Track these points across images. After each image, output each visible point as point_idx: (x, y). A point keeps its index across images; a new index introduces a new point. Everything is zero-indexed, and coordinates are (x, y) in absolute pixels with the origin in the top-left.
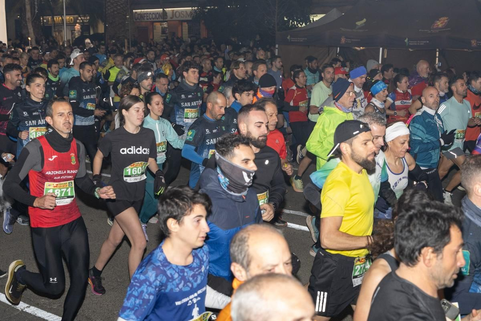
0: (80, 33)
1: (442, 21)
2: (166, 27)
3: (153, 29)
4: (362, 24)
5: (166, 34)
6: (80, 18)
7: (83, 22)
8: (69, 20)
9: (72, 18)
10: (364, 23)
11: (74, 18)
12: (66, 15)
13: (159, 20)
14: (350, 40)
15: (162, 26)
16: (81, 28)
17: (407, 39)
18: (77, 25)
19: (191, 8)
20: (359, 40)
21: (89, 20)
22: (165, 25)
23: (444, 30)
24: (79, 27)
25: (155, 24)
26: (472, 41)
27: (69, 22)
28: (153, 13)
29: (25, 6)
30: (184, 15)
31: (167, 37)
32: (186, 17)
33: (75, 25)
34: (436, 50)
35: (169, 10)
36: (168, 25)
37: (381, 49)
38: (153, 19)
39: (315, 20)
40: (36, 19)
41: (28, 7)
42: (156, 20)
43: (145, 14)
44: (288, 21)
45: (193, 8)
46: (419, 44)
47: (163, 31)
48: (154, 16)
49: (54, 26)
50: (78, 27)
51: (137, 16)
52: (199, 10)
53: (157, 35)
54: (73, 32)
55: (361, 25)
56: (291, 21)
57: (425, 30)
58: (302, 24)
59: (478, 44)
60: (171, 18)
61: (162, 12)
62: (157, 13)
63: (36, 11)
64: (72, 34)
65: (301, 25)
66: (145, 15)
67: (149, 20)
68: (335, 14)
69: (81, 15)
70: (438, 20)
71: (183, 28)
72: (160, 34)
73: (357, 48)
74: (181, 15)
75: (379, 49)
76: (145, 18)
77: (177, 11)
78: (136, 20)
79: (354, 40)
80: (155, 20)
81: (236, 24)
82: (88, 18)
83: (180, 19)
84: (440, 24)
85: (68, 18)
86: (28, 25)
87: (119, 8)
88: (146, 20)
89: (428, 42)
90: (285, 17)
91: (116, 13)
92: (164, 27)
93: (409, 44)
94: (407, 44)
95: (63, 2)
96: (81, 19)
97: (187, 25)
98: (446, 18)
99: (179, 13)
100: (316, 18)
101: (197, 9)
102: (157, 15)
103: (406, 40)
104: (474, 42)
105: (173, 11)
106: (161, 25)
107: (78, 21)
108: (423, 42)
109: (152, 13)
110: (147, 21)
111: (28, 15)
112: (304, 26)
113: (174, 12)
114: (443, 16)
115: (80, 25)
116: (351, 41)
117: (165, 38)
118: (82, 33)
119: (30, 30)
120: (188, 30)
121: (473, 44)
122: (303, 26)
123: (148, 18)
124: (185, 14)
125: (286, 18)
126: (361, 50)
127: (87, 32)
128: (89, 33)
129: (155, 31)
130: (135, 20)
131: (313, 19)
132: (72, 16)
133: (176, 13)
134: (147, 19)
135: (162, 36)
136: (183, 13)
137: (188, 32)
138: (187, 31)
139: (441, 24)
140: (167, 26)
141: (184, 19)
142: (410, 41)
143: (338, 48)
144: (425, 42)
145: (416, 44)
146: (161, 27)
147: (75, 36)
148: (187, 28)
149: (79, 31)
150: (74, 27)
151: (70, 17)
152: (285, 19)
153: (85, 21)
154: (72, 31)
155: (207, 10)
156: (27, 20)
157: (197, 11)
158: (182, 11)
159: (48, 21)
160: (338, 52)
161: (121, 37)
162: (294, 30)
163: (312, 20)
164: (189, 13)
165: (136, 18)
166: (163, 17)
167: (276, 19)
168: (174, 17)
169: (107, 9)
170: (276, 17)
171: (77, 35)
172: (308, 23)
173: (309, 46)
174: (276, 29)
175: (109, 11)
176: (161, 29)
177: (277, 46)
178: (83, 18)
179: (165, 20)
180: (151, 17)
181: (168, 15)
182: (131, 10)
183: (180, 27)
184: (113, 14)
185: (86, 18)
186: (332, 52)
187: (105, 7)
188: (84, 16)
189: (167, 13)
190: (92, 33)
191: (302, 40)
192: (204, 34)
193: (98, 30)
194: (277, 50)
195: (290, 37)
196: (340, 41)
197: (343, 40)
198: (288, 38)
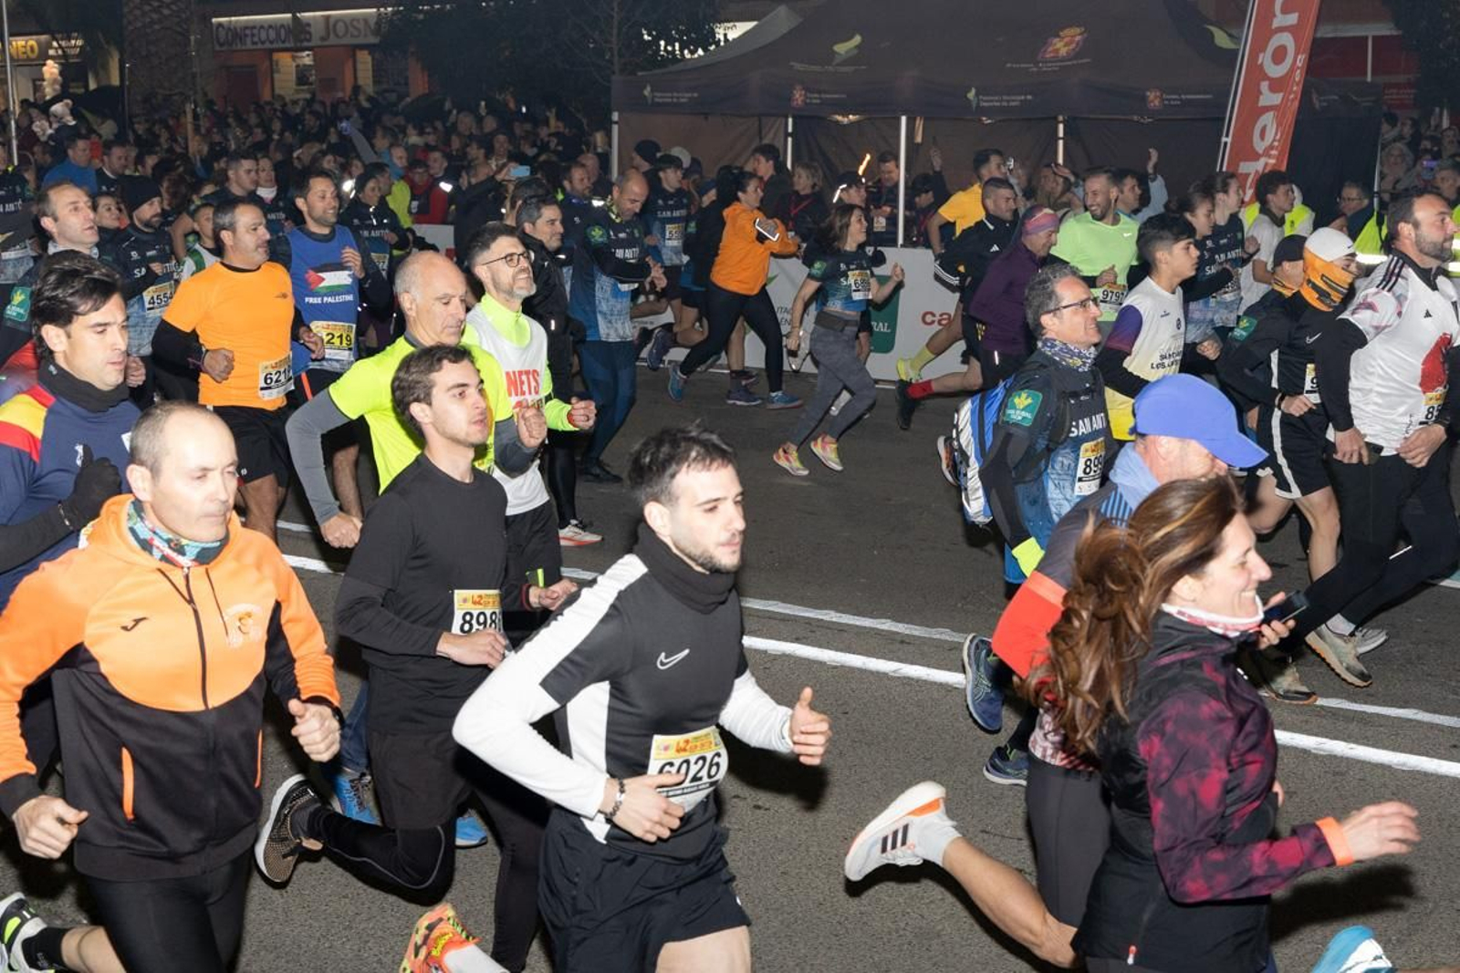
0: (58, 87)
1: (1066, 40)
2: (310, 66)
3: (273, 68)
4: (851, 49)
5: (311, 84)
6: (55, 44)
7: (65, 56)
8: (23, 50)
9: (32, 43)
10: (857, 47)
11: (39, 43)
12: (11, 35)
13: (287, 45)
14: (816, 95)
15: (298, 61)
16: (61, 73)
17: (973, 91)
18: (50, 62)
19: (375, 10)
20: (844, 96)
21: (81, 47)
22: (306, 58)
23: (1075, 62)
24: (56, 71)
25: (276, 56)
26: (1148, 93)
27: (25, 56)
28: (270, 27)
30: (360, 31)
31: (314, 95)
32: (366, 36)
33: (44, 65)
34: (1055, 118)
35: (314, 17)
36: (314, 60)
37: (904, 119)
38: (271, 42)
39: (730, 37)
42: (281, 45)
43: (246, 28)
44: (655, 42)
45: (382, 10)
46: (1005, 104)
47: (302, 77)
48: (272, 34)
50: (51, 69)
51: (222, 33)
52: (399, 16)
53: (285, 84)
54: (38, 83)
55: (847, 52)
56: (662, 43)
57: (1023, 66)
58: (696, 51)
59: (1166, 102)
60: (323, 39)
61: (290, 22)
62: (282, 26)
64: (37, 88)
65: (692, 52)
66: (248, 32)
67: (260, 46)
68: (783, 20)
69: (59, 36)
70: (1058, 36)
71: (359, 66)
72: (294, 87)
73: (839, 118)
74: (351, 29)
75: (899, 120)
76: (248, 40)
77: (339, 20)
78: (221, 45)
79: (828, 96)
80: (274, 46)
81: (507, 53)
82: (80, 43)
83: (348, 40)
84: (1063, 45)
85: (20, 43)
87: (166, 12)
88: (249, 46)
89: (1029, 97)
90: (644, 32)
91: (157, 27)
92: (305, 65)
93: (978, 104)
94: (974, 105)
96: (60, 47)
97: (369, 59)
98: (1078, 30)
99: (345, 23)
100: (734, 32)
101: (394, 13)
102: (283, 31)
103: (971, 95)
104: (1156, 97)
105: (327, 18)
106: (294, 58)
107: (51, 52)
108: (1019, 98)
109: (266, 26)
110: (254, 50)
112: (700, 57)
113: (332, 21)
114: (1070, 26)
115: (60, 64)
116: (820, 98)
117: (308, 96)
118: (64, 86)
120: (373, 71)
121: (1152, 101)
122: (696, 55)
123: (256, 39)
124: (361, 26)
125: (649, 35)
126: (852, 124)
127: (81, 84)
128: (86, 86)
129: (276, 76)
130: (217, 48)
131: (725, 35)
132: (34, 37)
133: (335, 25)
134: (254, 43)
135: (297, 91)
136: (355, 23)
137: (374, 76)
138: (370, 73)
139: (1065, 46)
140: (311, 63)
141: (361, 41)
142: (981, 97)
143: (790, 120)
144: (1023, 98)
145: (998, 104)
146: (294, 64)
147: (45, 96)
148: (370, 66)
149: (55, 81)
150: (42, 74)
151: (27, 42)
152: (646, 37)
153: (69, 51)
154: (34, 81)
155: (421, 17)
157: (395, 18)
158: (354, 19)
160: (790, 130)
161: (175, 98)
162: (670, 68)
163: (722, 38)
164: (373, 26)
165: (222, 40)
166: (298, 36)
167: (614, 39)
168: (332, 35)
169: (131, 18)
170: (615, 31)
171: (49, 92)
172: (712, 48)
173: (706, 115)
174: (616, 68)
175: (139, 24)
176: (294, 70)
177: (615, 116)
178: (63, 43)
179: (306, 44)
180: (263, 36)
181: (312, 30)
182: (206, 19)
183: (350, 64)
184: (148, 31)
185: (73, 42)
186: (773, 131)
187: (126, 10)
188: (69, 39)
189: (309, 25)
190: (92, 85)
191: (685, 97)
192: (419, 84)
193: (109, 78)
194: (615, 128)
195: (652, 91)
196: (790, 99)
197: (799, 96)
198: (647, 92)
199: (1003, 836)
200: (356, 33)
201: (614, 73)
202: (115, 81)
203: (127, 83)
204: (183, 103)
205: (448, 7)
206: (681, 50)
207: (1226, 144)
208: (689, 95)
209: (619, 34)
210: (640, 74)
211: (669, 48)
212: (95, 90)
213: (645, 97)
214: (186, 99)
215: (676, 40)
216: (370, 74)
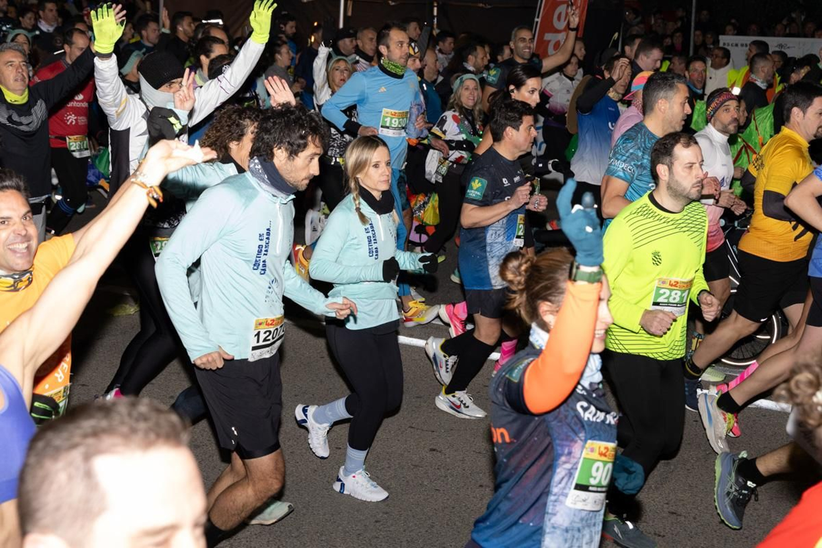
199: (423, 430)
207: (537, 22)
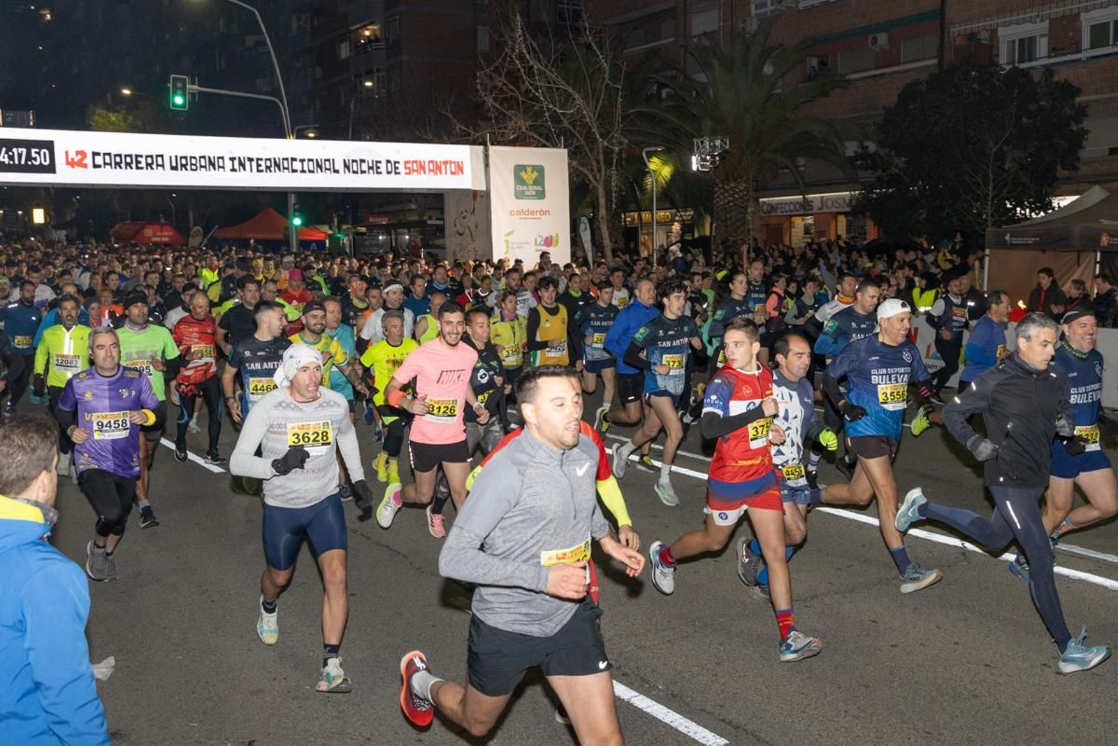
0: (679, 236)
2: (811, 224)
3: (791, 226)
5: (811, 234)
6: (679, 214)
7: (683, 220)
8: (663, 217)
9: (668, 213)
11: (671, 214)
12: (657, 210)
13: (800, 213)
14: (1116, 239)
15: (806, 222)
16: (681, 229)
18: (676, 223)
19: (849, 193)
21: (691, 216)
22: (810, 220)
24: (678, 228)
25: (793, 219)
27: (663, 220)
28: (791, 203)
29: (597, 198)
30: (839, 204)
31: (813, 239)
32: (843, 207)
33: (673, 225)
35: (814, 197)
36: (815, 220)
38: (791, 211)
39: (1062, 205)
40: (614, 217)
41: (602, 201)
42: (796, 213)
43: (778, 204)
44: (1014, 208)
45: (853, 193)
47: (807, 231)
48: (792, 207)
49: (641, 226)
50: (676, 227)
51: (765, 207)
52: (862, 196)
53: (797, 234)
54: (669, 234)
56: (1018, 209)
58: (1039, 213)
60: (820, 209)
61: (802, 200)
62: (798, 203)
63: (614, 206)
64: (668, 237)
65: (1037, 214)
67: (785, 214)
68: (1097, 194)
69: (681, 210)
71: (839, 224)
72: (802, 235)
74: (835, 203)
76: (779, 210)
77: (828, 199)
78: (764, 212)
80: (793, 213)
82: (692, 213)
83: (834, 210)
85: (662, 213)
86: (602, 226)
87: (737, 196)
88: (780, 214)
90: (1007, 202)
91: (731, 204)
92: (809, 224)
95: (653, 191)
96: (681, 216)
97: (845, 220)
99: (832, 200)
100: (1065, 201)
101: (860, 194)
102: (795, 205)
105: (822, 197)
106: (803, 220)
109: (788, 203)
110: (781, 216)
111: (603, 212)
112: (1042, 217)
113: (825, 199)
115: (681, 224)
117: (809, 241)
118: (682, 236)
119: (603, 235)
120: (847, 227)
122: (1039, 216)
123: (783, 209)
125: (1011, 204)
127: (690, 234)
128: (693, 236)
129: (793, 230)
130: (763, 215)
131: (1059, 204)
132: (669, 211)
133: (826, 201)
134: (782, 212)
135: (804, 238)
136: (838, 201)
137: (847, 230)
140: (812, 222)
141: (841, 210)
143: (1099, 254)
146: (803, 223)
148: (845, 224)
149: (678, 233)
150: (671, 229)
151: (665, 213)
153: (686, 218)
154: (667, 233)
155: (875, 196)
156: (600, 220)
157: (860, 197)
158: (838, 198)
159: (633, 219)
160: (1098, 259)
162: (1023, 223)
163: (1057, 206)
164: (848, 202)
165: (764, 210)
166: (805, 208)
167: (989, 207)
168: (825, 208)
169: (718, 199)
170: (989, 203)
171: (674, 240)
172: (1050, 211)
173: (1044, 251)
174: (990, 223)
175: (722, 203)
176: (803, 226)
177: (987, 251)
178: (682, 214)
179: (810, 212)
180: (787, 209)
181: (813, 204)
182: (757, 199)
183: (834, 222)
184: (727, 206)
185: (688, 213)
186: (1087, 260)
187: (716, 196)
188: (686, 211)
189: (811, 201)
190: (696, 235)
191: (1031, 241)
192: (872, 233)
193: (704, 232)
194: (987, 259)
195: (1011, 237)
196: (1099, 240)
197: (1105, 240)
198: (1007, 237)
200: (837, 205)
201: (988, 226)
202: (708, 233)
203: (714, 234)
204: (742, 245)
205: (890, 190)
206: (1030, 213)
208: (1033, 239)
209: (992, 205)
210: (1004, 227)
211: (1023, 212)
212: (698, 238)
213: (1006, 241)
214: (744, 242)
215: (1027, 207)
216: (845, 228)
